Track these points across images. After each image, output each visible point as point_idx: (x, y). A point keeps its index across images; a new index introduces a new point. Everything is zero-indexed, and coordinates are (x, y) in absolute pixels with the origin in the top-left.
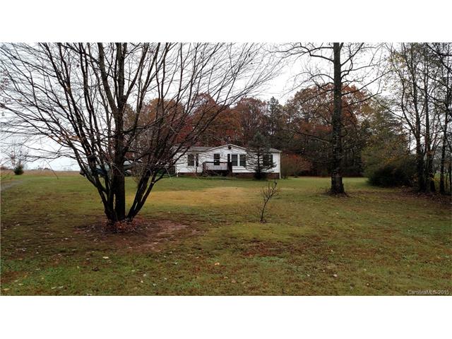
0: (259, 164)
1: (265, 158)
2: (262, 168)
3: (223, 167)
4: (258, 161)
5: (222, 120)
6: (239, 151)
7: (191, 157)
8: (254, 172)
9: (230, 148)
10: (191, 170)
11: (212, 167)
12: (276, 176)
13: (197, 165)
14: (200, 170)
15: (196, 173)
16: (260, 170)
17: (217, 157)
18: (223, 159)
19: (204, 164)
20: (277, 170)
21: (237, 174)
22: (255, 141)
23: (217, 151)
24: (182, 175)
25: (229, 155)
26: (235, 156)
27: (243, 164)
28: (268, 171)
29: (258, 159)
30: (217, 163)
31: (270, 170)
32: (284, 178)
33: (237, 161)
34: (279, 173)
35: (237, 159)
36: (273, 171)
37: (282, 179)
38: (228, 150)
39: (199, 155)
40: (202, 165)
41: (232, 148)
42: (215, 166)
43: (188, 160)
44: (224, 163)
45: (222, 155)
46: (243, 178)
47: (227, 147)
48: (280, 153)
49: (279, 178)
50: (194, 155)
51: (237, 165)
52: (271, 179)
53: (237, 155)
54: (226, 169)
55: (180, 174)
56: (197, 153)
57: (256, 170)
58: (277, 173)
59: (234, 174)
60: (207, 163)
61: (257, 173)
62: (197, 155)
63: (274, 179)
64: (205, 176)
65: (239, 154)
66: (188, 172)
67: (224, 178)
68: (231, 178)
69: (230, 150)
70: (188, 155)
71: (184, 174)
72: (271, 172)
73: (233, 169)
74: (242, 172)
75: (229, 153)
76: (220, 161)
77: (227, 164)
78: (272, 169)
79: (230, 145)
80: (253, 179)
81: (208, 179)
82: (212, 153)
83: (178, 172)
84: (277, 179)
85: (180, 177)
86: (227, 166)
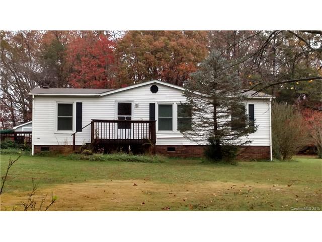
0: (216, 125)
2: (224, 134)
3: (138, 132)
4: (215, 118)
6: (172, 96)
7: (64, 110)
8: (205, 143)
10: (64, 138)
12: (261, 154)
13: (79, 128)
14: (83, 138)
15: (74, 147)
16: (218, 141)
17: (125, 108)
18: (140, 113)
20: (265, 139)
23: (124, 98)
25: (152, 106)
26: (166, 108)
27: (185, 125)
30: (124, 123)
31: (244, 139)
32: (284, 158)
33: (171, 119)
34: (269, 146)
35: (171, 115)
36: (250, 142)
37: (275, 160)
38: (151, 93)
39: (83, 106)
40: (90, 126)
41: (160, 89)
42: (122, 130)
43: (58, 115)
44: (143, 124)
45: (137, 105)
46: (186, 157)
47: (149, 88)
48: (271, 100)
49: (270, 159)
50: (72, 104)
51: (171, 129)
52: (251, 161)
53: (172, 105)
54: (140, 136)
55: (39, 150)
56: (79, 101)
57: (210, 140)
58: (266, 148)
59: (165, 148)
60: (97, 123)
61: (213, 146)
62: (79, 106)
63: (259, 160)
64: (87, 154)
65: (175, 103)
66: (57, 144)
67: (134, 157)
68: (149, 158)
69: (154, 94)
70: (58, 104)
71: (49, 148)
72: (243, 144)
73: (157, 137)
74: (183, 144)
75: (152, 101)
76: (132, 120)
77: (148, 126)
78: (249, 137)
79: (155, 83)
80: (201, 161)
81: (93, 160)
82: (114, 101)
83: (35, 144)
84: (265, 161)
85: (38, 156)
86: (148, 130)
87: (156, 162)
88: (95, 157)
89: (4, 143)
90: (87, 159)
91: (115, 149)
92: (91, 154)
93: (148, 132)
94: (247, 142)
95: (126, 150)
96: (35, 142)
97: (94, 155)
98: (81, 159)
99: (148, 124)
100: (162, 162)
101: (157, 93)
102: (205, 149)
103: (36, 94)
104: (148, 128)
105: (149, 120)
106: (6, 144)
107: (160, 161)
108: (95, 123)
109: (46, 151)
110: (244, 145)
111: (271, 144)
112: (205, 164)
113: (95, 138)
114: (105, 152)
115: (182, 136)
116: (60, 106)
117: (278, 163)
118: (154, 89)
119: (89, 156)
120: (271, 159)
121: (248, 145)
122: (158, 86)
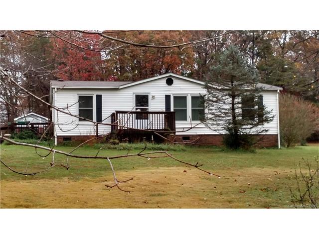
0: (234, 115)
1: (248, 102)
2: (241, 124)
3: (157, 123)
4: (233, 109)
5: (157, 36)
6: (189, 89)
7: (85, 102)
8: (224, 132)
9: (170, 82)
10: (86, 129)
11: (130, 123)
12: (270, 142)
13: (99, 119)
14: (104, 130)
15: (98, 136)
16: (236, 131)
17: (142, 100)
18: (157, 104)
19: (114, 116)
20: (272, 128)
21: (186, 138)
22: (226, 65)
23: (141, 90)
24: (66, 141)
25: (168, 98)
26: (181, 100)
27: (199, 115)
28: (254, 131)
29: (233, 104)
30: (142, 114)
31: (260, 128)
32: (288, 146)
33: (186, 110)
34: (277, 135)
35: (186, 106)
36: (267, 131)
37: (283, 148)
38: (167, 85)
39: (102, 98)
40: (110, 118)
41: (175, 81)
42: (139, 120)
43: (79, 107)
44: (158, 115)
45: (153, 97)
46: (200, 146)
47: (165, 81)
48: (278, 91)
49: (278, 146)
50: (92, 97)
51: (185, 119)
52: (260, 149)
53: (186, 97)
54: (161, 126)
55: (61, 140)
56: (99, 93)
57: (229, 129)
58: (274, 136)
59: (180, 138)
60: (121, 115)
61: (231, 134)
62: (99, 98)
63: (268, 148)
64: (114, 143)
65: (189, 95)
66: (79, 135)
67: (157, 146)
68: (172, 147)
69: (170, 87)
70: (79, 97)
71: (70, 138)
72: (260, 132)
73: (176, 127)
74: (198, 134)
75: (168, 93)
76: (149, 111)
77: (163, 117)
78: (264, 126)
79: (170, 76)
80: (221, 149)
81: (120, 150)
82: (132, 93)
83: (58, 135)
84: (274, 149)
85: (61, 146)
86: (163, 121)
87: (180, 151)
88: (121, 146)
90: (115, 148)
91: (137, 139)
92: (118, 144)
93: (163, 123)
94: (263, 131)
95: (149, 140)
96: (58, 132)
97: (120, 144)
98: (109, 148)
99: (163, 115)
100: (184, 150)
101: (172, 85)
102: (224, 138)
103: (59, 87)
104: (163, 119)
105: (165, 111)
106: (24, 135)
107: (182, 149)
108: (118, 115)
109: (68, 141)
110: (261, 134)
111: (279, 133)
112: (225, 152)
113: (119, 128)
114: (130, 142)
115: (203, 126)
116: (81, 98)
117: (285, 150)
119: (116, 146)
120: (279, 147)
121: (264, 133)
122: (173, 79)
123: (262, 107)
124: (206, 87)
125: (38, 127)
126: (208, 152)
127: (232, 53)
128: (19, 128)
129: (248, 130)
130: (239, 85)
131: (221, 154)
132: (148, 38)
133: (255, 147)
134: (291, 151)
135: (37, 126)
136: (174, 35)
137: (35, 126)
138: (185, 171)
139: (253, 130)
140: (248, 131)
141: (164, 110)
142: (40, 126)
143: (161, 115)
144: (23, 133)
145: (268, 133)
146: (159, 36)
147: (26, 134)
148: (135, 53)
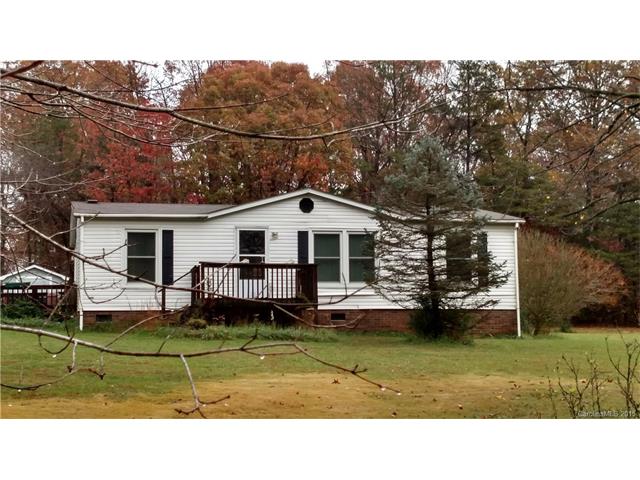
0: (431, 271)
1: (458, 246)
2: (445, 288)
3: (281, 286)
4: (430, 259)
5: (283, 117)
6: (343, 220)
8: (411, 305)
10: (142, 298)
11: (230, 286)
12: (501, 325)
13: (168, 279)
14: (178, 300)
15: (164, 313)
16: (436, 302)
17: (252, 241)
18: (281, 250)
19: (196, 273)
20: (506, 297)
21: (338, 315)
22: (416, 173)
23: (251, 221)
24: (102, 321)
25: (303, 237)
26: (328, 241)
27: (364, 271)
28: (469, 303)
29: (430, 250)
30: (253, 269)
31: (481, 297)
32: (536, 333)
33: (337, 262)
34: (515, 311)
35: (338, 253)
36: (495, 303)
37: (526, 336)
38: (301, 213)
39: (175, 237)
40: (189, 276)
41: (317, 205)
42: (246, 281)
43: (129, 254)
44: (284, 270)
45: (274, 235)
46: (365, 332)
47: (296, 204)
48: (517, 225)
49: (516, 333)
50: (154, 234)
51: (337, 279)
52: (482, 338)
53: (338, 235)
54: (289, 293)
55: (92, 320)
56: (168, 227)
57: (421, 299)
58: (509, 313)
59: (327, 315)
60: (211, 269)
61: (427, 309)
62: (168, 236)
63: (497, 335)
64: (197, 326)
65: (344, 232)
66: (128, 309)
67: (281, 331)
68: (310, 334)
69: (307, 215)
70: (129, 234)
71: (111, 316)
72: (482, 306)
73: (319, 294)
74: (361, 308)
75: (303, 228)
76: (266, 262)
77: (294, 274)
78: (490, 293)
79: (308, 194)
80: (405, 339)
81: (209, 338)
82: (233, 227)
83: (85, 309)
84: (509, 338)
85: (92, 331)
86: (294, 282)
87: (325, 341)
88: (211, 331)
89: (14, 308)
90: (199, 336)
91: (243, 318)
92: (204, 327)
93: (294, 286)
94: (488, 302)
95: (265, 320)
96: (85, 305)
97: (209, 328)
98: (186, 336)
99: (294, 270)
100: (333, 340)
101: (312, 213)
102: (411, 316)
103: (88, 215)
104: (294, 278)
105: (296, 263)
106: (17, 310)
107: (331, 339)
108: (206, 270)
109: (105, 322)
110: (484, 308)
111: (518, 307)
112: (415, 344)
113: (206, 297)
114: (228, 324)
115: (372, 292)
116: (132, 237)
117: (529, 341)
118: (306, 206)
119: (201, 331)
120: (519, 335)
121: (491, 308)
122: (312, 200)
123: (485, 257)
124: (379, 216)
125: (46, 294)
126: (381, 343)
127: (428, 150)
128: (7, 295)
129: (460, 300)
130: (441, 212)
131: (407, 349)
132: (266, 120)
133: (472, 334)
134: (542, 342)
135: (44, 291)
136: (316, 114)
137: (39, 291)
138: (336, 382)
139: (469, 300)
140: (458, 303)
141: (296, 261)
142: (50, 291)
143: (289, 270)
144: (16, 305)
145: (496, 307)
146: (286, 116)
147: (23, 308)
148: (240, 149)
